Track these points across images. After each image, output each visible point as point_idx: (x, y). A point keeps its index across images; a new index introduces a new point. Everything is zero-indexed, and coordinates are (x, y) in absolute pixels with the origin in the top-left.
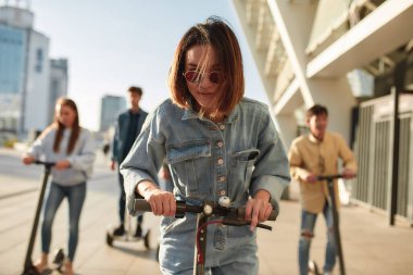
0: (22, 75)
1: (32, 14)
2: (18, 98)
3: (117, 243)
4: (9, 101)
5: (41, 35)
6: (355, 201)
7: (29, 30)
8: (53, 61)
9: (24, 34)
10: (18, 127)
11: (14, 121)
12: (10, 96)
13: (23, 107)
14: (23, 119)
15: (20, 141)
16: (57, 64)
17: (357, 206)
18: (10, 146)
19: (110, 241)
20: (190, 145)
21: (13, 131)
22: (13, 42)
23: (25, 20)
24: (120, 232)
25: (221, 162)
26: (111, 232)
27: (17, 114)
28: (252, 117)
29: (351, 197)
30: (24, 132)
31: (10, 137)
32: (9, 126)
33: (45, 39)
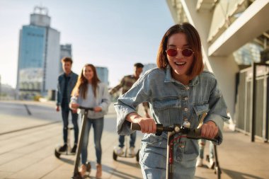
0: (44, 55)
1: (49, 18)
2: (41, 70)
3: (63, 156)
4: (36, 72)
5: (55, 31)
6: (238, 129)
7: (48, 28)
8: (62, 46)
9: (45, 30)
10: (41, 88)
11: (39, 84)
12: (36, 69)
13: (44, 76)
14: (44, 82)
15: (43, 97)
16: (65, 48)
17: (239, 132)
18: (37, 100)
19: (57, 155)
20: (167, 100)
21: (38, 91)
22: (38, 36)
23: (45, 21)
24: (64, 149)
25: (186, 109)
26: (58, 150)
27: (41, 80)
28: (206, 82)
29: (236, 127)
30: (45, 91)
31: (37, 94)
32: (36, 87)
33: (57, 33)
